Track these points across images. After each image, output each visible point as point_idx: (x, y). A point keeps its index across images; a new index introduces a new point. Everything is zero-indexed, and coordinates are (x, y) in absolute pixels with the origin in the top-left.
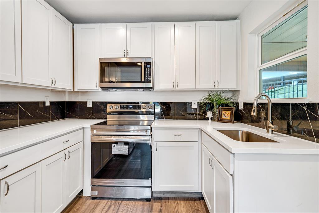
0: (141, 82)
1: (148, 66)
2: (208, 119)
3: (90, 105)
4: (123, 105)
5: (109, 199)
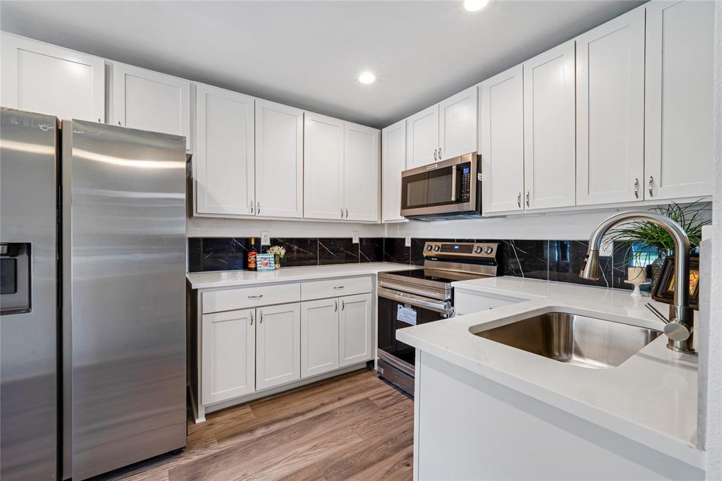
2: (631, 287)
3: (408, 244)
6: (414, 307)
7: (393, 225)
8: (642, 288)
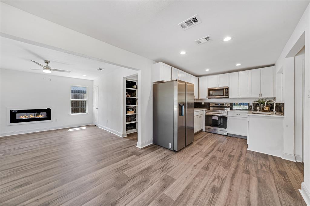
0: (223, 96)
1: (227, 90)
2: (257, 110)
3: (203, 104)
4: (216, 104)
5: (211, 133)
6: (217, 116)
7: (201, 100)
8: (259, 110)
